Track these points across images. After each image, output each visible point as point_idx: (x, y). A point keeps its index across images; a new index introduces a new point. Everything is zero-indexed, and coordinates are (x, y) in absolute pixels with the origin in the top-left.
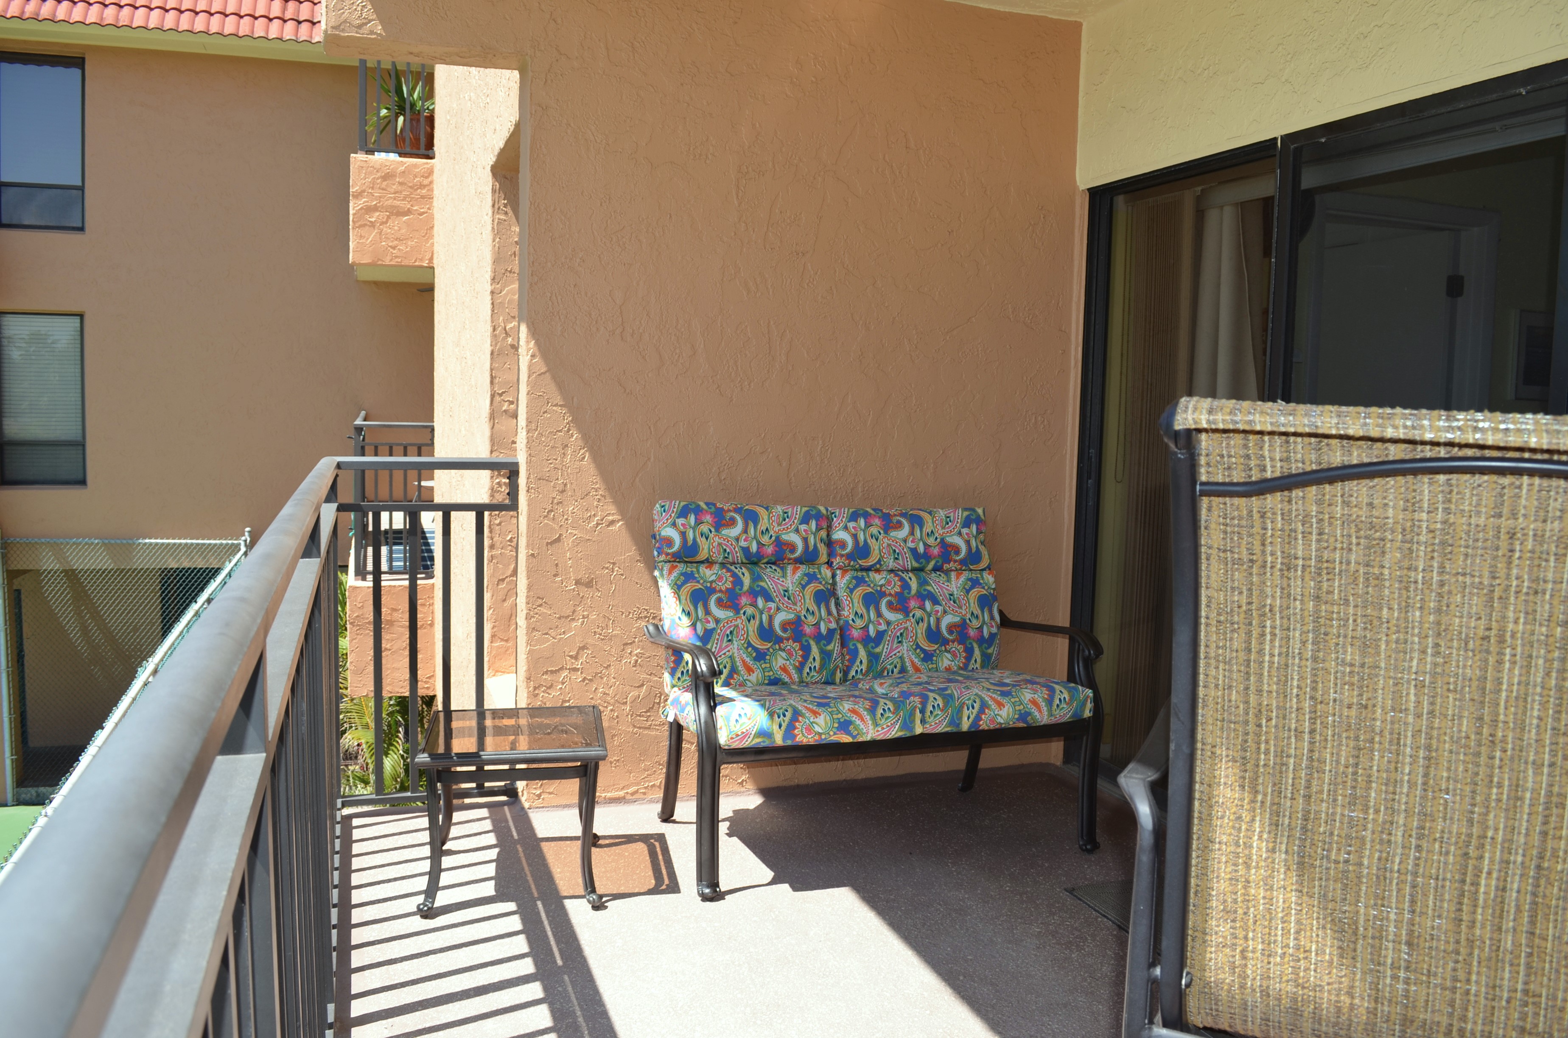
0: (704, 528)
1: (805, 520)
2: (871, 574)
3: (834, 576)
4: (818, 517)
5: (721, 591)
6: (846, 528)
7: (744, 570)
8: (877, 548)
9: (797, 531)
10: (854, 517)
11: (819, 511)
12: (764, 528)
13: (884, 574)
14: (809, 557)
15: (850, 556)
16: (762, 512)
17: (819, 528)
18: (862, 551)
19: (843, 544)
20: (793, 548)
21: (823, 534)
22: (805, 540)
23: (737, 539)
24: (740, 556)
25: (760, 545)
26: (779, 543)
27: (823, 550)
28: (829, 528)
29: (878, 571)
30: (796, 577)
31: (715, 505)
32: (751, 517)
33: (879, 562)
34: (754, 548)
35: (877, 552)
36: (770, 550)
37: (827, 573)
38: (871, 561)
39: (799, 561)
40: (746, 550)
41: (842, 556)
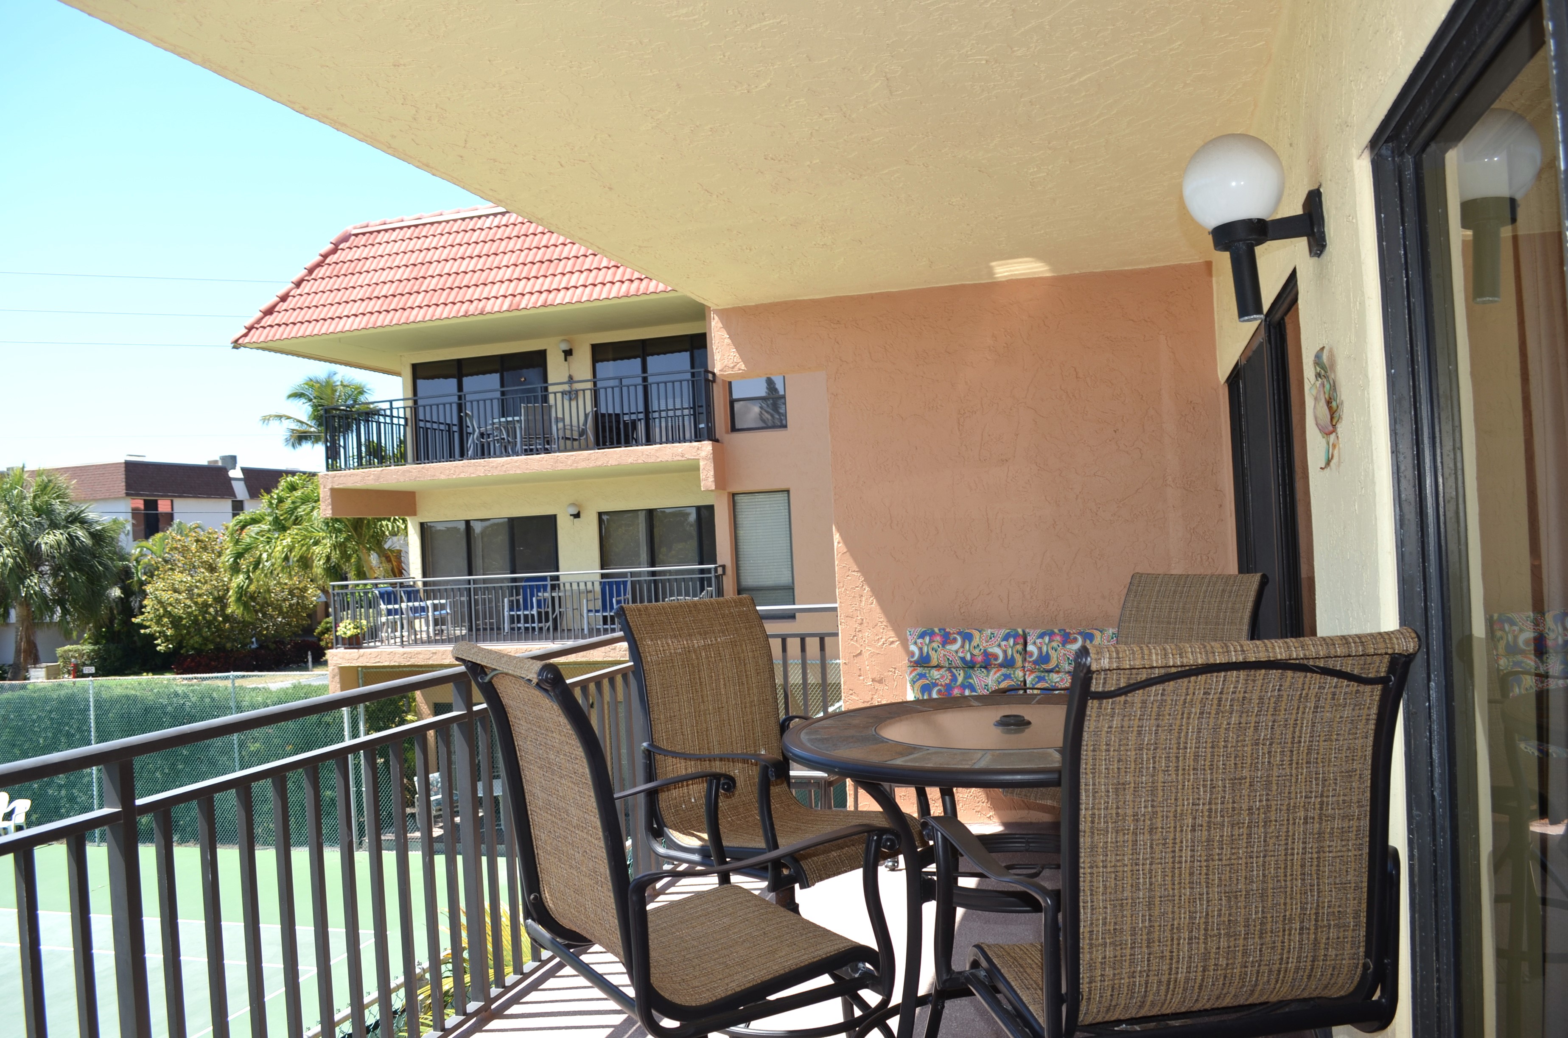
0: (935, 645)
1: (1006, 638)
2: (1051, 674)
3: (1025, 675)
4: (1016, 636)
5: (941, 685)
6: (1035, 643)
7: (962, 672)
8: (1055, 656)
9: (999, 646)
10: (1042, 636)
11: (1017, 632)
12: (976, 644)
13: (1060, 675)
14: (1009, 663)
15: (1035, 663)
16: (976, 634)
17: (1015, 644)
18: (1044, 658)
19: (1031, 655)
20: (996, 657)
21: (1020, 647)
22: (1005, 652)
23: (957, 652)
24: (959, 663)
25: (972, 655)
26: (986, 654)
27: (1019, 659)
28: (1025, 644)
29: (1058, 672)
30: (996, 676)
31: (944, 630)
32: (968, 637)
33: (1057, 666)
34: (968, 657)
35: (1055, 659)
36: (980, 658)
37: (1019, 674)
38: (1051, 666)
39: (1001, 666)
40: (963, 659)
41: (1029, 662)
